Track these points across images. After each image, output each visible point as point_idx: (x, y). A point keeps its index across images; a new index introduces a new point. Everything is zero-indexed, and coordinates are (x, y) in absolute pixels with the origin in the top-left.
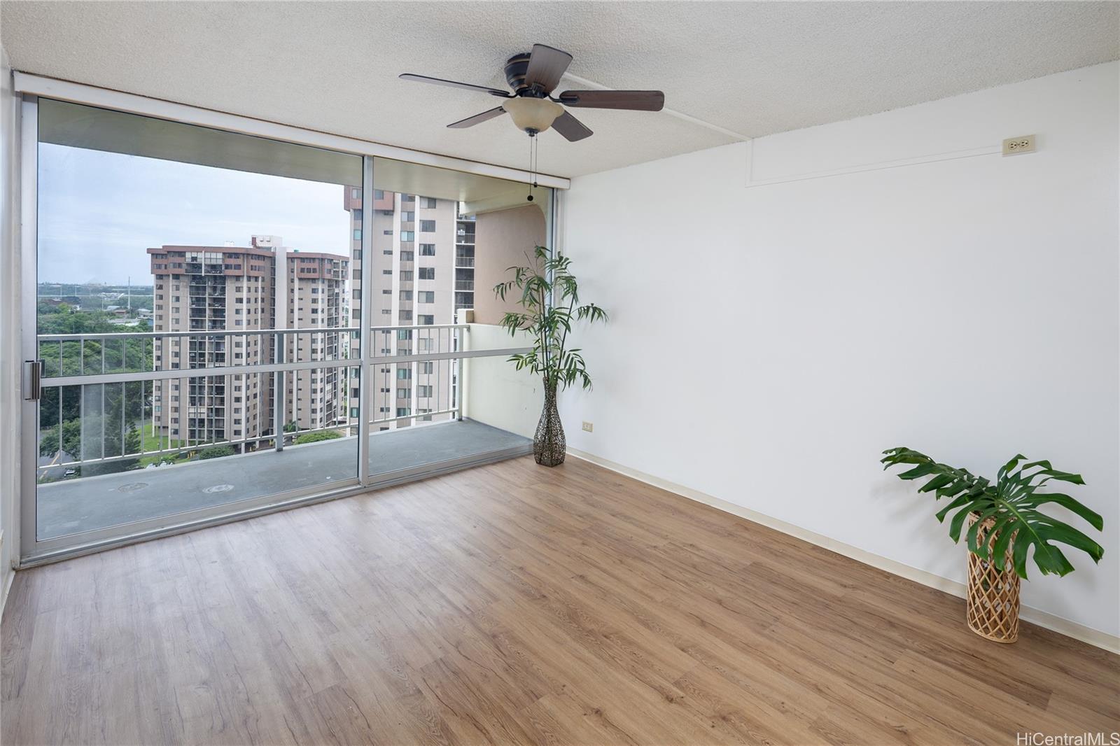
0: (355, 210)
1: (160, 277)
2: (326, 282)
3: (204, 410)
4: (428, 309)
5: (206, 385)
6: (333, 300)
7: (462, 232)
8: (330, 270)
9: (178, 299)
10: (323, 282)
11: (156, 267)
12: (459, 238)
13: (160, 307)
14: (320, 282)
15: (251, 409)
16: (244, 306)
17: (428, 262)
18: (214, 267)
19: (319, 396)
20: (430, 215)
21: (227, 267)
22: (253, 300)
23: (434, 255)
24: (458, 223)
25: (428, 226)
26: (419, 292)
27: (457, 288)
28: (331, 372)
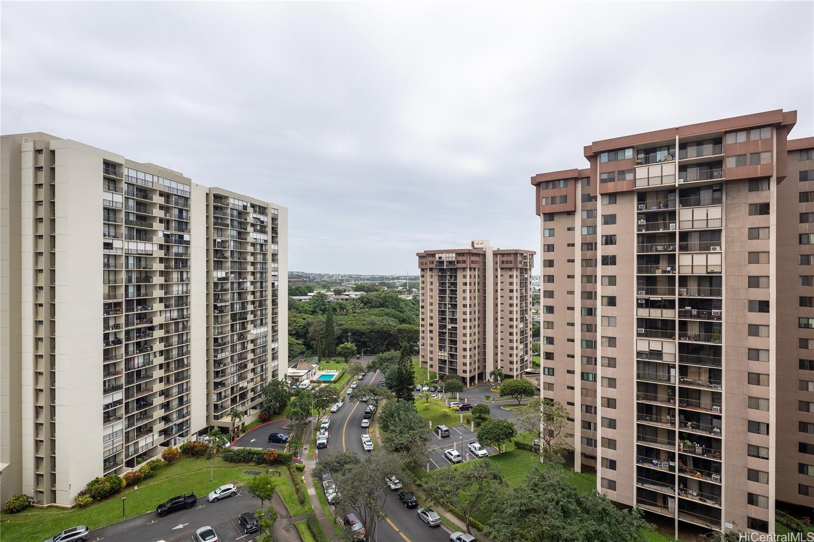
0: (545, 214)
1: (423, 270)
2: (519, 270)
3: (446, 354)
4: (610, 291)
5: (447, 338)
6: (524, 283)
7: (643, 222)
8: (521, 261)
9: (432, 283)
10: (517, 270)
11: (421, 264)
12: (640, 227)
13: (423, 288)
14: (515, 270)
15: (473, 356)
16: (468, 287)
17: (610, 250)
18: (450, 262)
19: (515, 352)
20: (611, 210)
21: (458, 262)
22: (473, 284)
23: (615, 244)
24: (638, 214)
25: (610, 219)
26: (602, 276)
27: (638, 272)
28: (523, 335)
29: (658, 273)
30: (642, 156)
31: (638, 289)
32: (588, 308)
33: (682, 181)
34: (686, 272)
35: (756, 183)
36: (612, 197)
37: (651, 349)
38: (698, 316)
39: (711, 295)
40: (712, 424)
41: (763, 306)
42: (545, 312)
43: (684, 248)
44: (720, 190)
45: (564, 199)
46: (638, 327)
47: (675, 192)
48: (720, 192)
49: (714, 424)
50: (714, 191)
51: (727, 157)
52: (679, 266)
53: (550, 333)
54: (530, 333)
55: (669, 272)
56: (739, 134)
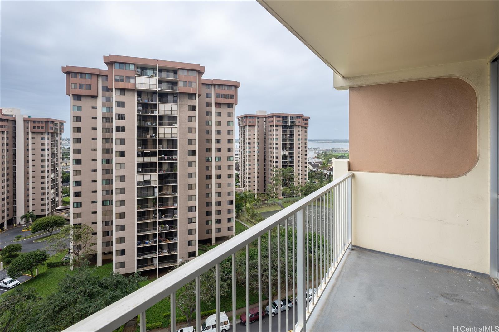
0: (73, 95)
2: (50, 135)
4: (121, 148)
6: (54, 144)
7: (140, 108)
8: (52, 127)
10: (48, 134)
12: (138, 111)
14: (46, 134)
17: (121, 123)
19: (47, 196)
20: (122, 99)
23: (124, 119)
24: (137, 103)
25: (121, 104)
26: (116, 139)
27: (138, 136)
28: (54, 183)
29: (148, 137)
30: (139, 70)
31: (138, 146)
32: (106, 159)
33: (160, 89)
34: (162, 137)
35: (191, 95)
36: (123, 91)
37: (144, 179)
38: (167, 160)
39: (173, 149)
40: (173, 213)
41: (193, 153)
42: (74, 164)
43: (161, 124)
44: (177, 96)
45: (89, 87)
46: (138, 168)
47: (157, 94)
48: (176, 98)
49: (175, 213)
50: (174, 96)
51: (180, 81)
52: (159, 134)
53: (78, 178)
54: (60, 180)
55: (154, 137)
56: (184, 71)
